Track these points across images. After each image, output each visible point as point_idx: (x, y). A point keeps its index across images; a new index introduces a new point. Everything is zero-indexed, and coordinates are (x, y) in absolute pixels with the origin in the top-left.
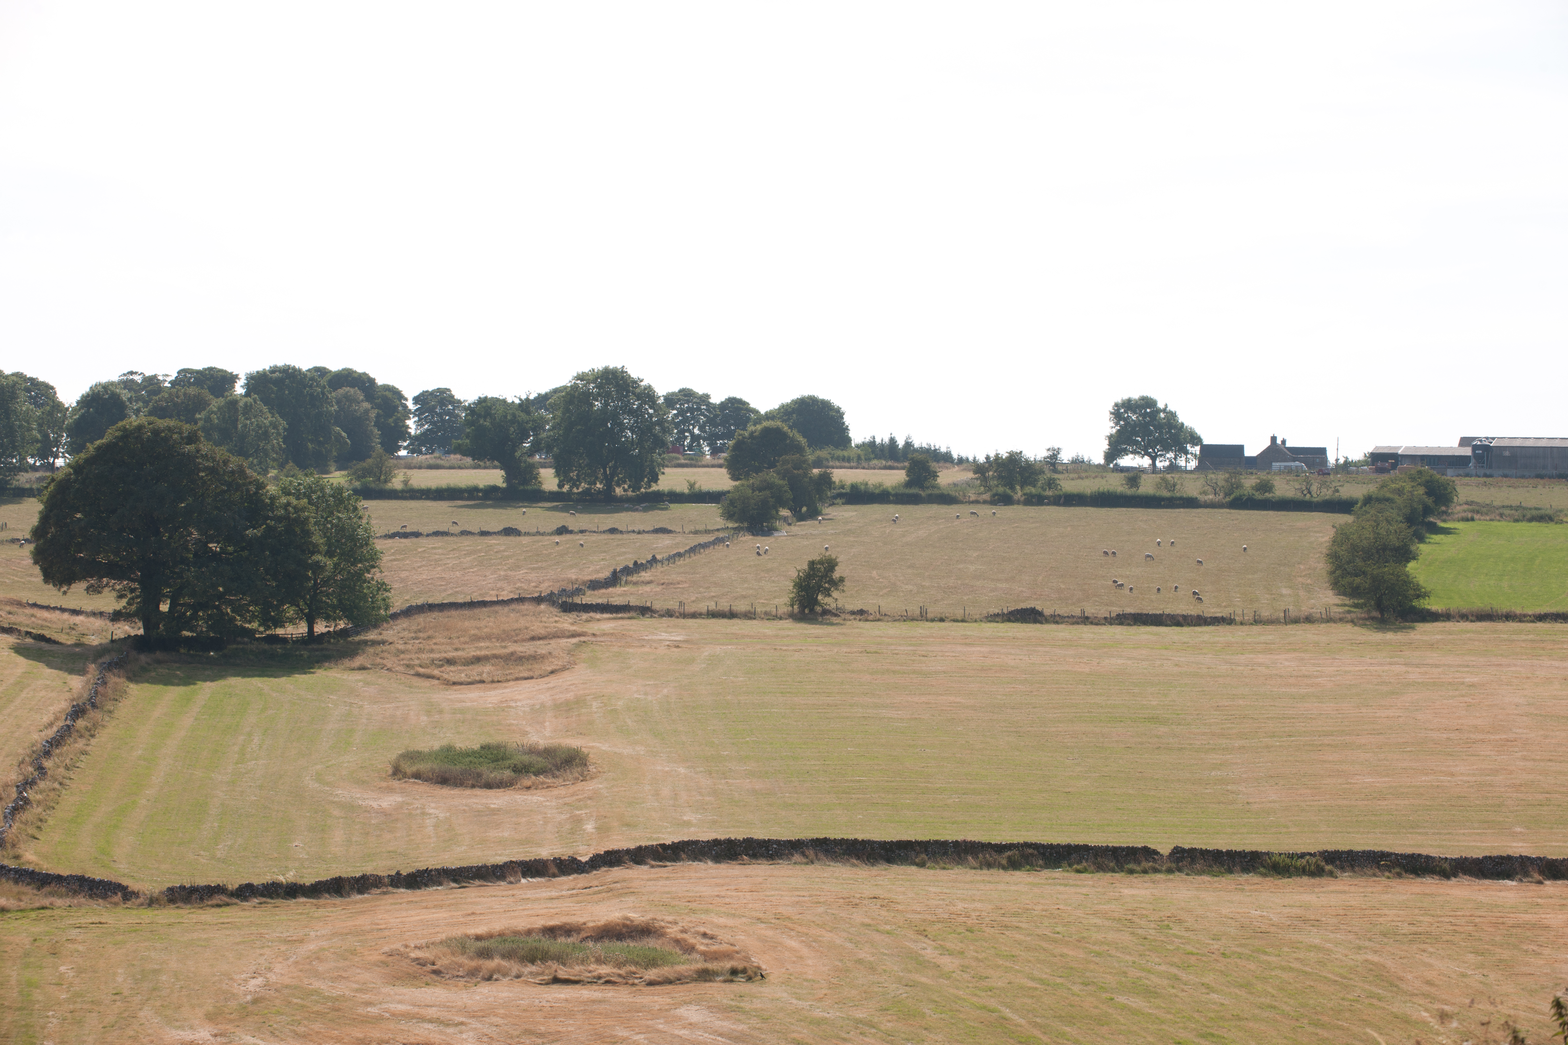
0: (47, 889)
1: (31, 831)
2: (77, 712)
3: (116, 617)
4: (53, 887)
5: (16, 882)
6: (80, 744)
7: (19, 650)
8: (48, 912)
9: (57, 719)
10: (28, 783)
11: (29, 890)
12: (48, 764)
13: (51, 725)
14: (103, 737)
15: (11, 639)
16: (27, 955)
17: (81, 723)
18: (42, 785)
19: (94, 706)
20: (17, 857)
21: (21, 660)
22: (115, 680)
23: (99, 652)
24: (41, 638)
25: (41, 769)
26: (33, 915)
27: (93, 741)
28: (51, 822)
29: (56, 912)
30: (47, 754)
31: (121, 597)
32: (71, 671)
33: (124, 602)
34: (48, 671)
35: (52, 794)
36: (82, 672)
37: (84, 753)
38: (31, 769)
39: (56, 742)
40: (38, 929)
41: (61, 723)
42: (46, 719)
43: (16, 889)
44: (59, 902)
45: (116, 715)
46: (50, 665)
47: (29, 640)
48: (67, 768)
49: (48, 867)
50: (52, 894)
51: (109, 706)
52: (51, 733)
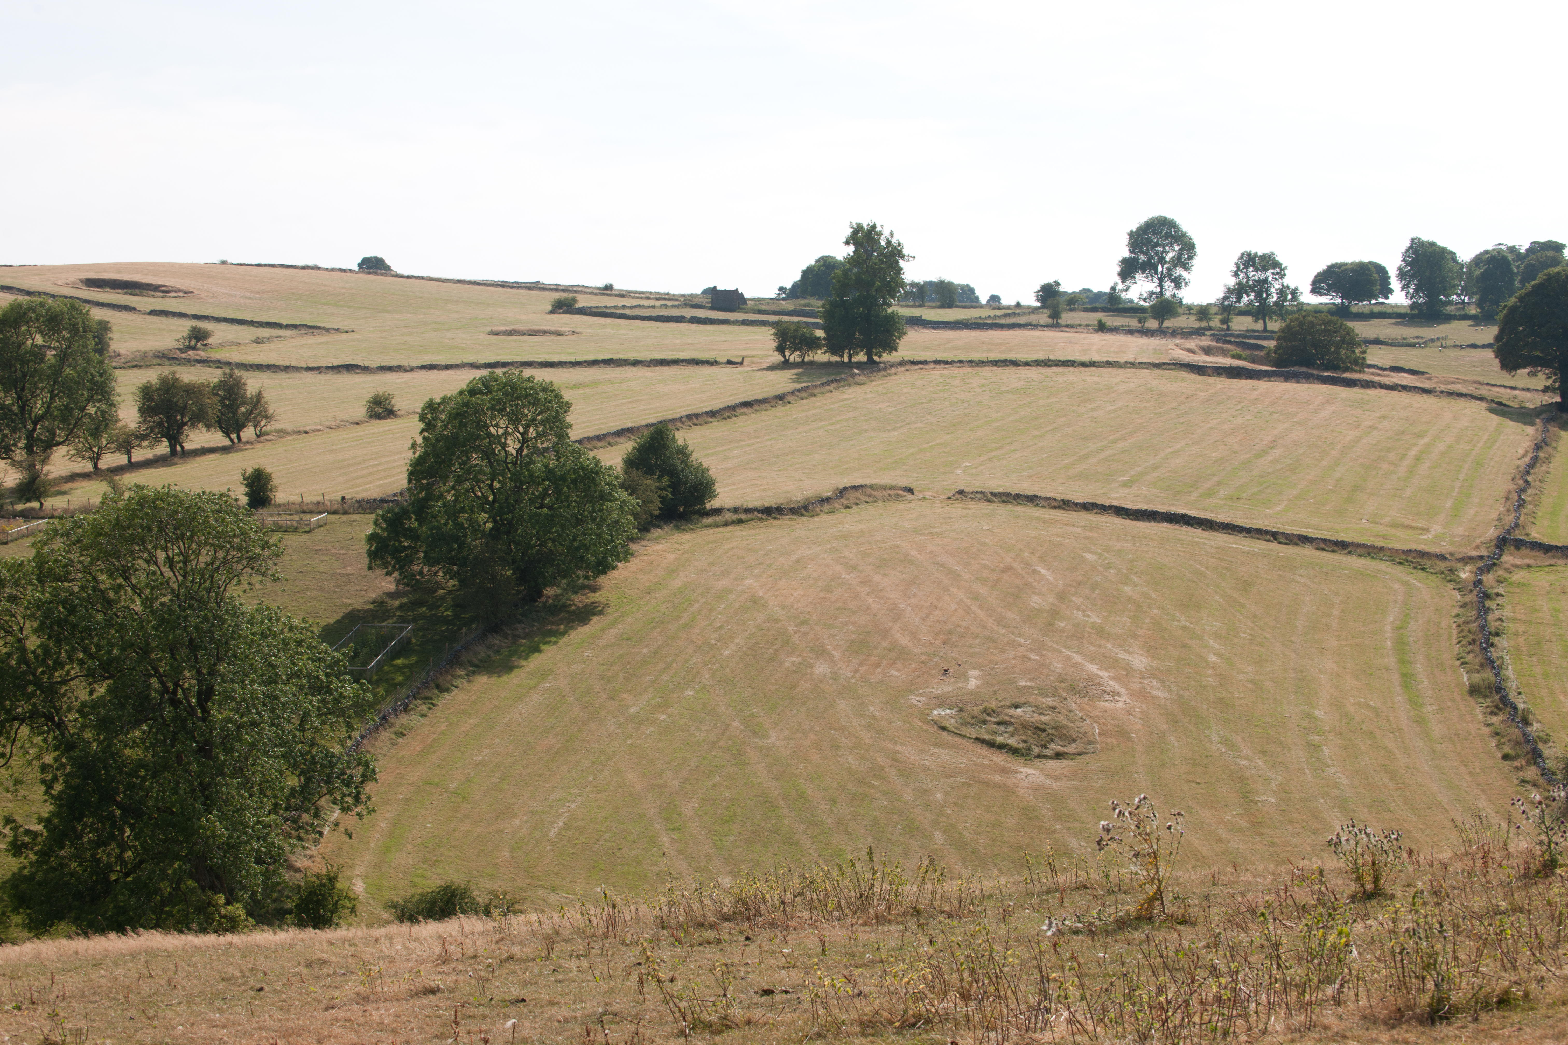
0: (1549, 554)
1: (1531, 519)
2: (1538, 448)
3: (1546, 390)
4: (1554, 552)
5: (1532, 549)
6: (1544, 468)
7: (1491, 411)
8: (1554, 568)
9: (1527, 452)
10: (1523, 490)
11: (1540, 554)
12: (1529, 479)
13: (1524, 456)
14: (1556, 462)
15: (1483, 404)
16: (1549, 593)
17: (1542, 455)
18: (1530, 491)
19: (1546, 444)
20: (1528, 535)
21: (1494, 416)
22: (1553, 429)
23: (1538, 412)
24: (1500, 404)
25: (1526, 481)
26: (1546, 569)
27: (1551, 465)
28: (1540, 514)
29: (1559, 568)
30: (1528, 473)
31: (1549, 378)
32: (1525, 423)
33: (1550, 382)
34: (1511, 423)
35: (1536, 498)
36: (1532, 424)
37: (1548, 473)
38: (1521, 482)
39: (1532, 465)
40: (1552, 577)
41: (1530, 455)
42: (1521, 452)
43: (1532, 553)
44: (1560, 562)
45: (1559, 449)
46: (1511, 419)
47: (1493, 405)
48: (1540, 481)
49: (1547, 541)
50: (1553, 557)
51: (1554, 444)
52: (1527, 460)
